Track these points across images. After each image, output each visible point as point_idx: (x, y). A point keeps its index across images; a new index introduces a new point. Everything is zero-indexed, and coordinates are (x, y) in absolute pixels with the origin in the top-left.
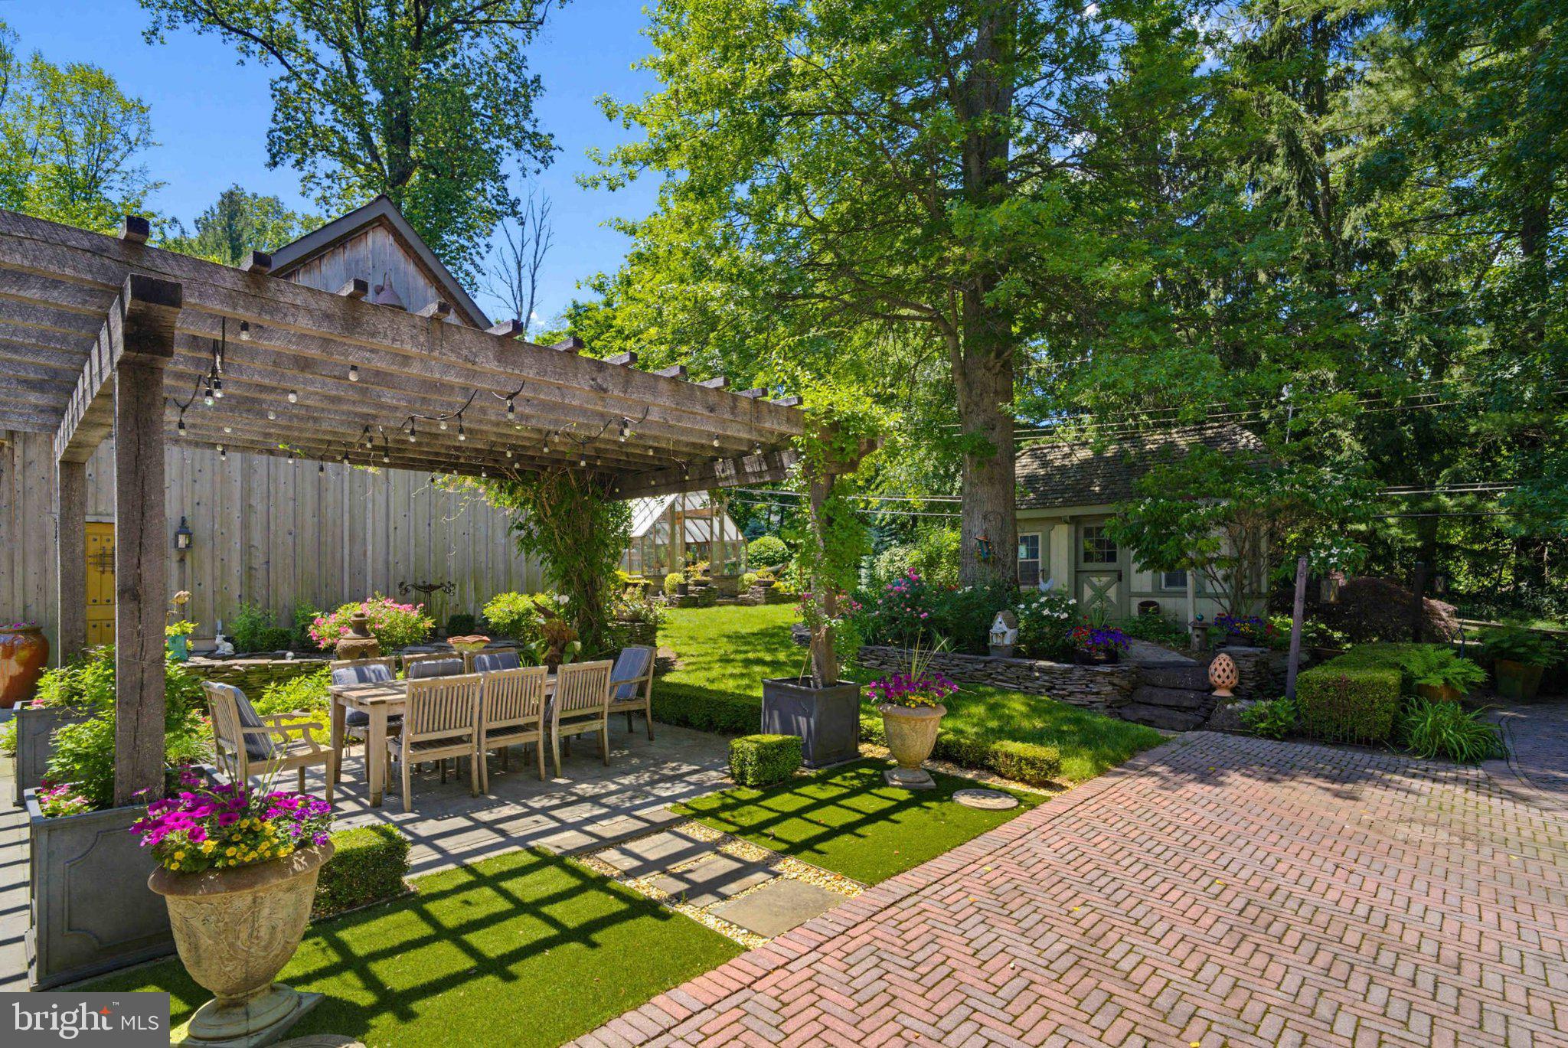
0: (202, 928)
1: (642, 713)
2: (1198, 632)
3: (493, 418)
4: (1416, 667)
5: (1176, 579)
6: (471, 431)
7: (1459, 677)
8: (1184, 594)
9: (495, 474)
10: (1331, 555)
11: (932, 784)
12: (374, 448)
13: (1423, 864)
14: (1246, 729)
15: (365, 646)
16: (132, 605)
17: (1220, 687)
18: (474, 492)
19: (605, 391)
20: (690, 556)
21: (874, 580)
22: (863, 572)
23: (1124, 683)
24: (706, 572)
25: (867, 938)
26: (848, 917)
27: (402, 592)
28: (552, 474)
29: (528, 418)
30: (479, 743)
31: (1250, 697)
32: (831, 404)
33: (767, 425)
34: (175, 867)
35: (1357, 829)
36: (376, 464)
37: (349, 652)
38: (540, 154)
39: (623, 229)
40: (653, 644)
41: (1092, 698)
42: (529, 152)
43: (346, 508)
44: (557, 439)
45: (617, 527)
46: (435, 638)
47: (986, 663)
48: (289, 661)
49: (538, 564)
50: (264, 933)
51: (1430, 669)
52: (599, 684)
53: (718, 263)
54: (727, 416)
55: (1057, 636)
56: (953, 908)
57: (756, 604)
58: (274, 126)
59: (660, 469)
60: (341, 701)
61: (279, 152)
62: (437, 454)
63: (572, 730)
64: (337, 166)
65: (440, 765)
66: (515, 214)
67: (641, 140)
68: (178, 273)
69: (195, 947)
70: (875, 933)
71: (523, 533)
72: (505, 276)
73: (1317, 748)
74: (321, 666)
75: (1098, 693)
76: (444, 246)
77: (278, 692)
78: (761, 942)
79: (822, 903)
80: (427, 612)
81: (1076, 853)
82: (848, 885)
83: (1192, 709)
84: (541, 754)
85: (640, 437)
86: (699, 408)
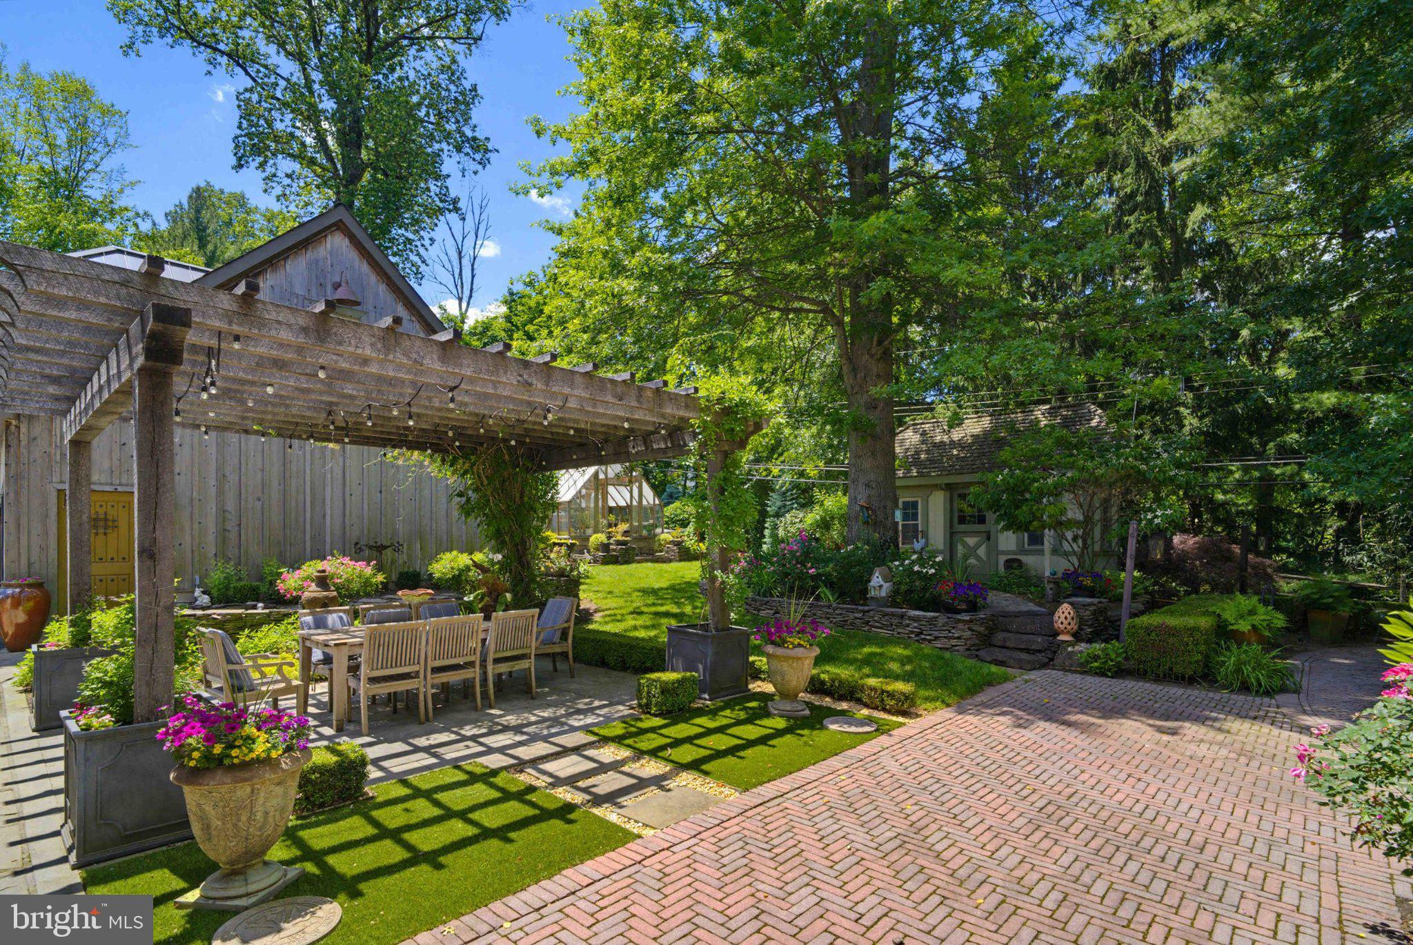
0: (213, 813)
1: (564, 655)
2: (1052, 586)
3: (437, 405)
4: (1229, 616)
5: (1036, 539)
6: (418, 415)
7: (1265, 624)
8: (1041, 552)
9: (437, 448)
10: (1156, 517)
11: (807, 712)
12: (337, 428)
13: (1201, 774)
14: (1084, 669)
15: (327, 597)
16: (149, 563)
17: (1063, 632)
18: (421, 465)
19: (530, 385)
20: (612, 518)
21: (776, 540)
22: (767, 532)
23: (982, 629)
24: (626, 533)
25: (737, 829)
26: (723, 814)
27: (357, 551)
28: (488, 448)
29: (466, 404)
30: (425, 677)
31: (1089, 641)
32: (723, 393)
33: (669, 411)
34: (192, 764)
35: (1155, 747)
36: (337, 441)
37: (313, 603)
38: (478, 157)
39: (551, 229)
40: (577, 596)
41: (954, 642)
42: (467, 154)
43: (308, 478)
44: (491, 421)
45: (546, 493)
46: (386, 590)
47: (864, 612)
48: (259, 611)
49: (474, 525)
50: (259, 816)
51: (1242, 617)
52: (528, 630)
53: (632, 262)
54: (634, 404)
55: (925, 589)
56: (810, 807)
57: (670, 561)
58: (239, 132)
59: (581, 445)
60: (308, 644)
61: (243, 156)
62: (389, 433)
63: (504, 668)
64: (295, 166)
65: (392, 698)
66: (457, 210)
67: (566, 154)
68: (185, 298)
69: (207, 828)
70: (743, 825)
71: (464, 499)
72: (448, 265)
73: (1141, 684)
74: (288, 615)
75: (959, 638)
76: (391, 240)
77: (251, 638)
78: (652, 832)
79: (704, 804)
80: (380, 568)
81: (917, 766)
82: (727, 790)
83: (1040, 651)
84: (478, 690)
85: (560, 419)
86: (609, 398)
